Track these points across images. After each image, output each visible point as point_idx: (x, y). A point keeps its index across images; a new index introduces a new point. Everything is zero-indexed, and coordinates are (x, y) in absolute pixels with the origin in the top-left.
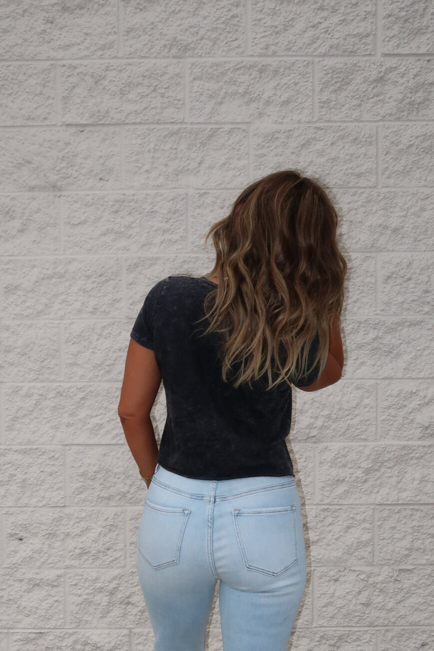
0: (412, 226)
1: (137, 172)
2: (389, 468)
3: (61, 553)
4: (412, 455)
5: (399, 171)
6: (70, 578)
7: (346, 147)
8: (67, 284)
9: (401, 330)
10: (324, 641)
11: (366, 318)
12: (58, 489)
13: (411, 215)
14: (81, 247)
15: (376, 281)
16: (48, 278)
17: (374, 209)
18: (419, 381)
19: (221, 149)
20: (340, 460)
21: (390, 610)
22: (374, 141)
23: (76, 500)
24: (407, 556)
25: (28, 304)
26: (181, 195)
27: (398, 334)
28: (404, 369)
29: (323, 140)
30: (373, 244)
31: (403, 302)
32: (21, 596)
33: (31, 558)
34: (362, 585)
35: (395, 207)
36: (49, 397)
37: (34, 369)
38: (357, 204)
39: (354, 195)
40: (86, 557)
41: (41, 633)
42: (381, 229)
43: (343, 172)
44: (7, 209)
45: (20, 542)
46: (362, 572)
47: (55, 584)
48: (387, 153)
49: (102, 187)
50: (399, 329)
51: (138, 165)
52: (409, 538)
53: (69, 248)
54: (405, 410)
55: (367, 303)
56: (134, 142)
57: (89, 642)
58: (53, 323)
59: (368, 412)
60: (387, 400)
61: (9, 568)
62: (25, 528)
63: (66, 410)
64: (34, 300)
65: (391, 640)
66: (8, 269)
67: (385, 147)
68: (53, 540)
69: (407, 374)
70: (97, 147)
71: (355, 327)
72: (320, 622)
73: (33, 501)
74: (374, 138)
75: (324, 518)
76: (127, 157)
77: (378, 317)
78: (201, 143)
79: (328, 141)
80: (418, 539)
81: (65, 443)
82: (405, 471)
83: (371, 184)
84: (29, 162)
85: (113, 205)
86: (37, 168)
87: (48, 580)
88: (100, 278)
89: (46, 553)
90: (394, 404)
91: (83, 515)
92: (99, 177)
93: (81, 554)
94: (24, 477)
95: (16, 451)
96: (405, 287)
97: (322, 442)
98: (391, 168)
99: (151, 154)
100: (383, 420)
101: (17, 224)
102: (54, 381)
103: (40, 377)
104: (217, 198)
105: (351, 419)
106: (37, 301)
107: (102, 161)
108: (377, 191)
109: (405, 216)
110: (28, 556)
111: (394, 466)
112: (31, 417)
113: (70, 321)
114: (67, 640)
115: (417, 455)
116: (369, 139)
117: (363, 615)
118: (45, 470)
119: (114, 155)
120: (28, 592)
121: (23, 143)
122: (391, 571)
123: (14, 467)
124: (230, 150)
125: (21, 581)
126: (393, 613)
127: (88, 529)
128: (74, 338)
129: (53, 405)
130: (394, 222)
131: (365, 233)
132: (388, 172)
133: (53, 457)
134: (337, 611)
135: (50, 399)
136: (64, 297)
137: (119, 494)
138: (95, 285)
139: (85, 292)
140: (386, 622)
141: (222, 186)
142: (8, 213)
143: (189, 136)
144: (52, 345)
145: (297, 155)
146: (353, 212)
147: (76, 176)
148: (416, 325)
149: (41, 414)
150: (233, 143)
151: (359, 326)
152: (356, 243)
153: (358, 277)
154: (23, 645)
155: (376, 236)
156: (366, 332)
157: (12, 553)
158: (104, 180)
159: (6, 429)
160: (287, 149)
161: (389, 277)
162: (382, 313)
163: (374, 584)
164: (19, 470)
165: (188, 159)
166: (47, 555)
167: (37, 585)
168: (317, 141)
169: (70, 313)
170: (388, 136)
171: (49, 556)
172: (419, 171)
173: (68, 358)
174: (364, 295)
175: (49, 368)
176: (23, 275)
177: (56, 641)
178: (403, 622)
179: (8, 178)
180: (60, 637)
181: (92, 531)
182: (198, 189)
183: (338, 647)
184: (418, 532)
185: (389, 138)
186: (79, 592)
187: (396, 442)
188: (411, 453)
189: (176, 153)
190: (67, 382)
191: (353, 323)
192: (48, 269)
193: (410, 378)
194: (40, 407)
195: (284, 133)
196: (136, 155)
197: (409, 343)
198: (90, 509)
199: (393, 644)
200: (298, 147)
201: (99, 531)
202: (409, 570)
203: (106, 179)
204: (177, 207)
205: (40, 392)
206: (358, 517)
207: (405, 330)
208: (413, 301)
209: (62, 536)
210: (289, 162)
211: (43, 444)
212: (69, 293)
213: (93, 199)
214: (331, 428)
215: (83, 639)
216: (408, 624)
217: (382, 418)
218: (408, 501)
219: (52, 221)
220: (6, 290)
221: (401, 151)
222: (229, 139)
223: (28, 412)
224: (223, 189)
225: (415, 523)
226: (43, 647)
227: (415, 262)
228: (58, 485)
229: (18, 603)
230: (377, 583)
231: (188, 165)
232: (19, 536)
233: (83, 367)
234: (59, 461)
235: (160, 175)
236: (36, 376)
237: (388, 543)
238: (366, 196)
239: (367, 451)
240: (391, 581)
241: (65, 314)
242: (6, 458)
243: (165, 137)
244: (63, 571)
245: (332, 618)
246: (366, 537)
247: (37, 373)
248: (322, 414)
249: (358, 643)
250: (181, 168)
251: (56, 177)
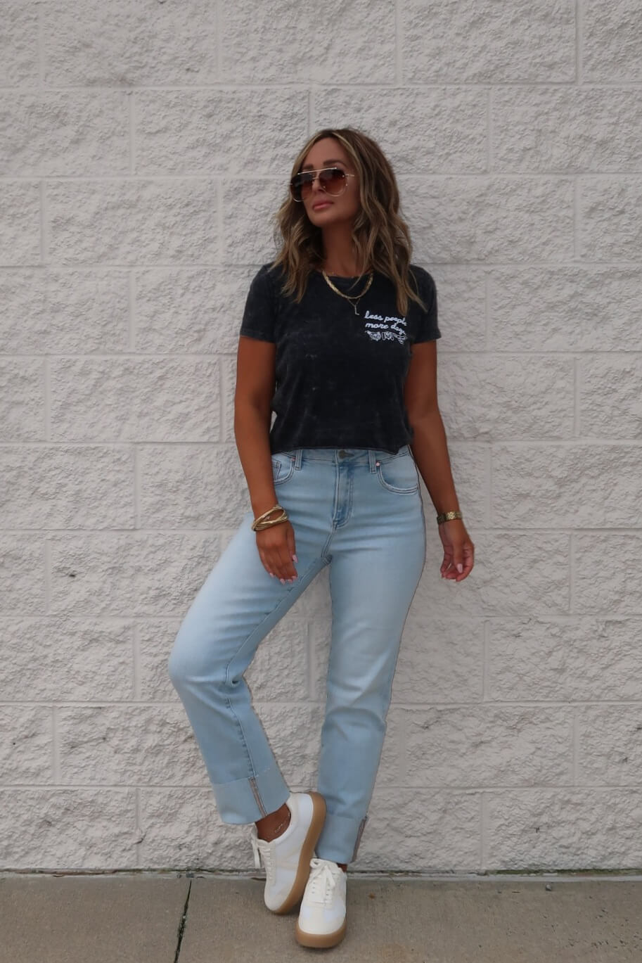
0: (624, 138)
1: (238, 60)
2: (593, 477)
3: (128, 595)
4: (624, 460)
5: (607, 60)
6: (141, 631)
7: (533, 26)
8: (140, 216)
9: (611, 283)
10: (499, 722)
11: (560, 266)
12: (125, 505)
13: (624, 122)
14: (160, 165)
15: (574, 215)
16: (113, 208)
17: (573, 113)
18: (635, 356)
19: (357, 28)
20: (523, 466)
21: (592, 679)
22: (572, 18)
23: (151, 521)
24: (618, 602)
25: (84, 245)
26: (300, 92)
27: (605, 289)
28: (614, 339)
29: (500, 17)
30: (571, 162)
31: (612, 245)
32: (73, 656)
33: (87, 602)
34: (552, 643)
35: (602, 110)
36: (113, 376)
37: (92, 335)
38: (548, 106)
39: (543, 93)
40: (163, 602)
41: (100, 708)
42: (581, 141)
43: (529, 61)
44: (56, 111)
45: (71, 579)
46: (554, 625)
47: (121, 638)
48: (591, 35)
49: (189, 81)
50: (607, 282)
51: (240, 50)
52: (620, 577)
53: (144, 166)
54: (616, 396)
55: (562, 245)
56: (235, 18)
57: (168, 721)
58: (120, 272)
59: (564, 398)
60: (589, 382)
61: (55, 616)
62: (79, 559)
63: (137, 393)
64: (94, 239)
65: (594, 721)
66: (56, 195)
67: (588, 27)
68: (117, 578)
69: (618, 345)
70: (184, 25)
71: (546, 278)
72: (495, 695)
73: (90, 522)
74: (573, 14)
75: (500, 548)
76: (225, 38)
77: (577, 265)
78: (328, 19)
79: (508, 18)
80: (632, 578)
81: (136, 440)
82: (615, 482)
83: (567, 78)
84: (88, 46)
85: (205, 107)
86: (100, 53)
87: (110, 633)
88: (185, 209)
89: (107, 595)
90: (599, 388)
91: (161, 541)
92: (186, 67)
93: (156, 598)
94: (78, 488)
95: (66, 452)
96: (615, 224)
97: (499, 440)
98: (596, 56)
99: (259, 35)
100: (583, 411)
101: (70, 132)
102: (121, 353)
103: (102, 347)
104: (351, 97)
105: (539, 409)
106: (97, 239)
107: (190, 44)
108: (576, 88)
109: (616, 124)
110: (82, 599)
111: (599, 475)
112: (89, 403)
113: (143, 269)
114: (137, 718)
115: (632, 460)
116: (566, 16)
117: (554, 685)
118: (108, 478)
119: (206, 36)
120: (83, 650)
121: (79, 19)
122: (594, 623)
123: (63, 474)
124: (370, 30)
125: (73, 634)
126: (597, 683)
127: (167, 562)
128: (150, 292)
129: (119, 386)
130: (600, 133)
131: (558, 147)
132: (592, 62)
133: (119, 459)
134: (517, 679)
135: (115, 378)
136: (135, 235)
137: (211, 513)
138: (179, 218)
139: (164, 227)
140: (587, 695)
141: (359, 81)
142: (57, 116)
143: (313, 9)
144: (119, 302)
145: (464, 37)
146: (542, 118)
147: (153, 65)
148: (630, 276)
149: (103, 399)
150: (375, 20)
151: (550, 278)
152: (546, 161)
153: (548, 209)
154: (76, 724)
155: (575, 151)
156: (560, 287)
157: (61, 595)
158: (193, 71)
159: (53, 420)
160: (450, 29)
161: (593, 209)
162: (583, 260)
163: (569, 643)
164: (71, 477)
165: (311, 42)
166: (109, 598)
167: (96, 640)
168: (492, 17)
169: (145, 257)
170: (592, 11)
171: (113, 600)
172: (636, 60)
173: (141, 321)
174: (558, 233)
175: (114, 334)
176: (78, 204)
177: (122, 719)
178: (611, 695)
179: (57, 68)
180: (127, 714)
181: (174, 564)
182: (324, 85)
183: (519, 731)
184: (634, 569)
185: (593, 14)
186: (154, 651)
187: (600, 442)
188: (623, 457)
189: (294, 34)
190: (140, 354)
191: (542, 273)
192: (113, 195)
193: (622, 351)
194: (101, 389)
195: (446, 6)
196: (238, 36)
197: (620, 301)
198: (169, 533)
199: (596, 726)
200: (465, 26)
201: (183, 564)
202: (620, 622)
203: (196, 70)
204: (296, 110)
205: (101, 369)
206: (548, 547)
207: (615, 284)
208: (627, 243)
209: (131, 572)
210: (453, 47)
211: (105, 441)
212: (142, 230)
213: (177, 98)
214: (510, 422)
215: (160, 718)
216: (618, 698)
217: (583, 407)
218: (621, 524)
219: (119, 128)
220: (54, 225)
221: (611, 32)
222: (369, 14)
223: (83, 397)
224: (359, 84)
225: (628, 556)
226: (103, 727)
227: (629, 189)
228: (126, 500)
229: (69, 666)
230: (575, 641)
231: (310, 51)
232: (70, 571)
233: (161, 334)
234: (127, 465)
235: (271, 64)
236: (96, 346)
237: (591, 584)
238: (560, 95)
239: (561, 454)
240: (593, 638)
241: (137, 260)
242: (52, 461)
243: (278, 11)
244: (132, 620)
245: (511, 689)
246: (559, 575)
247: (97, 341)
248: (498, 401)
249: (548, 725)
250: (301, 54)
251: (127, 67)
